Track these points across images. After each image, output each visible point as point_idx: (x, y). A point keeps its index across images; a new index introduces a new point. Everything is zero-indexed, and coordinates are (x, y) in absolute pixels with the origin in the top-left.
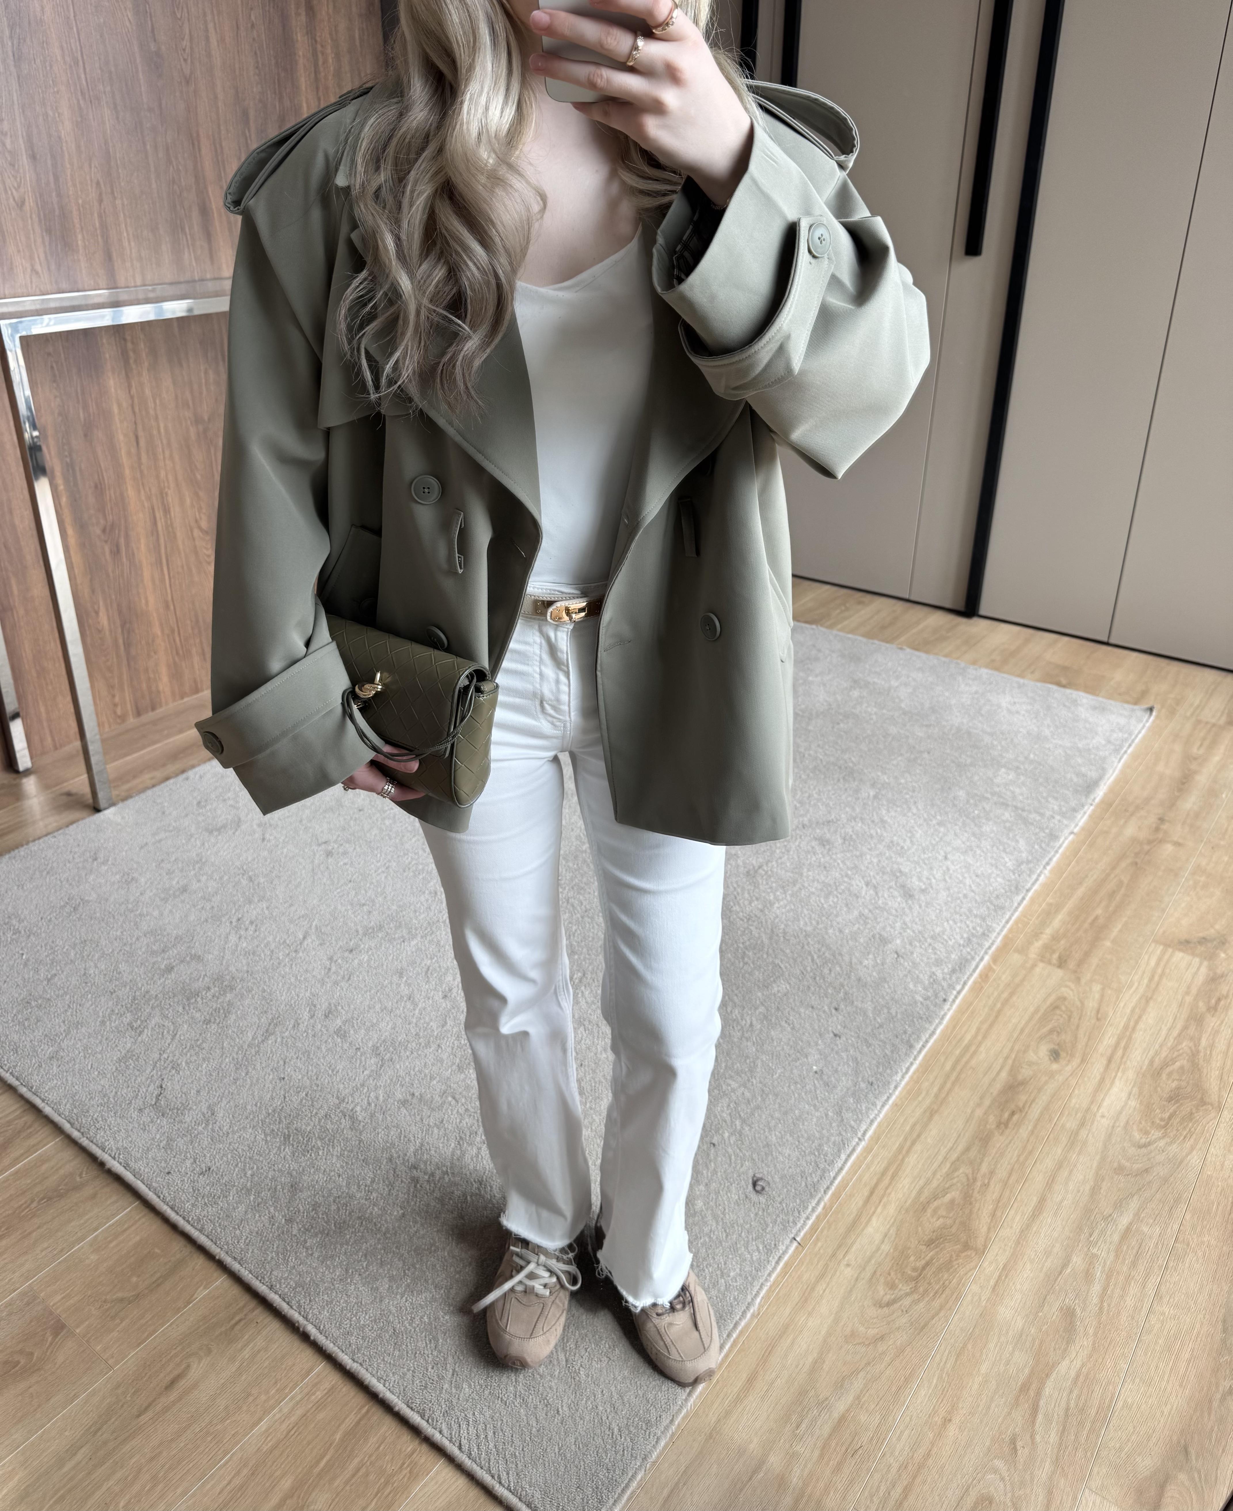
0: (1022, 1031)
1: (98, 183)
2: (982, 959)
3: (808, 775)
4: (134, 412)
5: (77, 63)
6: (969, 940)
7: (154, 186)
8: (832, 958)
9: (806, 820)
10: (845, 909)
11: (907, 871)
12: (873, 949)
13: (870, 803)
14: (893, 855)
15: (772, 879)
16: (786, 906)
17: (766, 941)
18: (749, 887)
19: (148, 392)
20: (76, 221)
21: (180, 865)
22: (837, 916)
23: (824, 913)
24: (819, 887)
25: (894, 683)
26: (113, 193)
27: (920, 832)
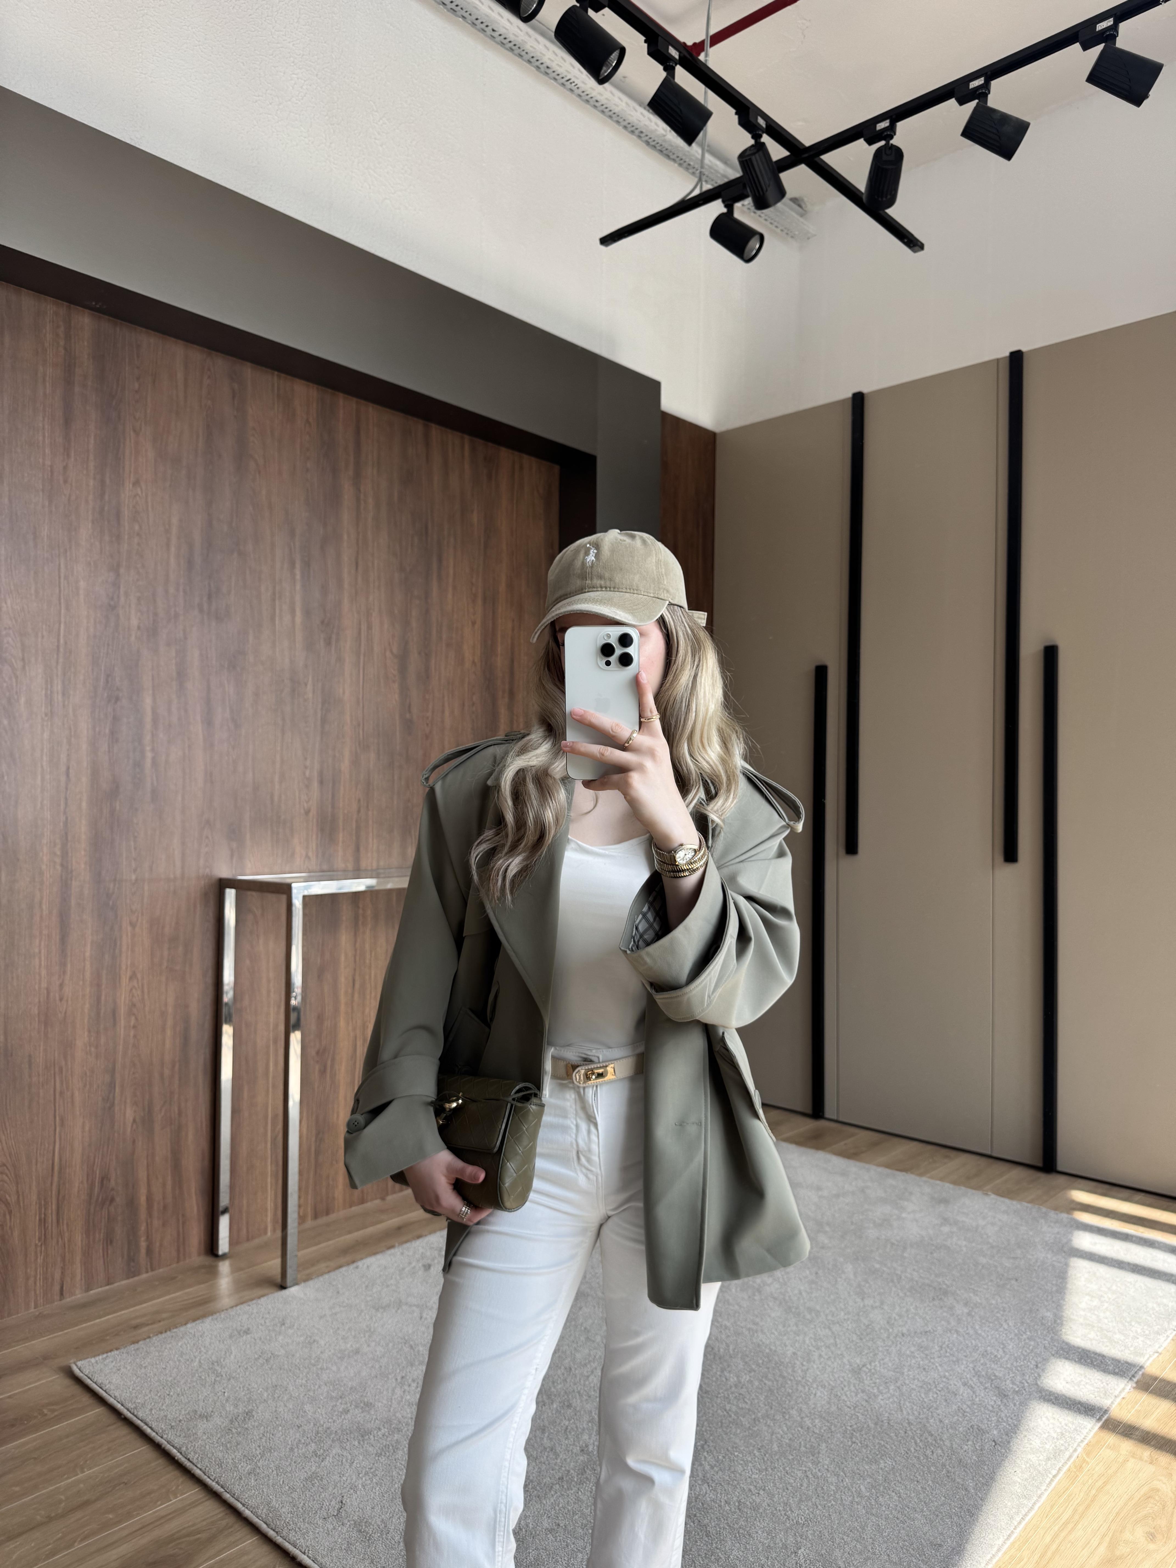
0: (1118, 1514)
1: (359, 800)
2: (1075, 1450)
3: (905, 1294)
4: (355, 961)
5: (359, 725)
6: (1062, 1434)
7: (395, 802)
8: (934, 1442)
9: (905, 1331)
10: (944, 1404)
11: (1001, 1375)
12: (972, 1437)
13: (964, 1319)
14: (988, 1362)
15: (876, 1376)
16: (889, 1398)
17: (872, 1426)
18: (855, 1381)
19: (367, 946)
20: (341, 824)
21: (353, 1333)
22: (936, 1409)
23: (925, 1405)
24: (920, 1384)
25: (982, 1222)
26: (367, 807)
27: (1012, 1344)
